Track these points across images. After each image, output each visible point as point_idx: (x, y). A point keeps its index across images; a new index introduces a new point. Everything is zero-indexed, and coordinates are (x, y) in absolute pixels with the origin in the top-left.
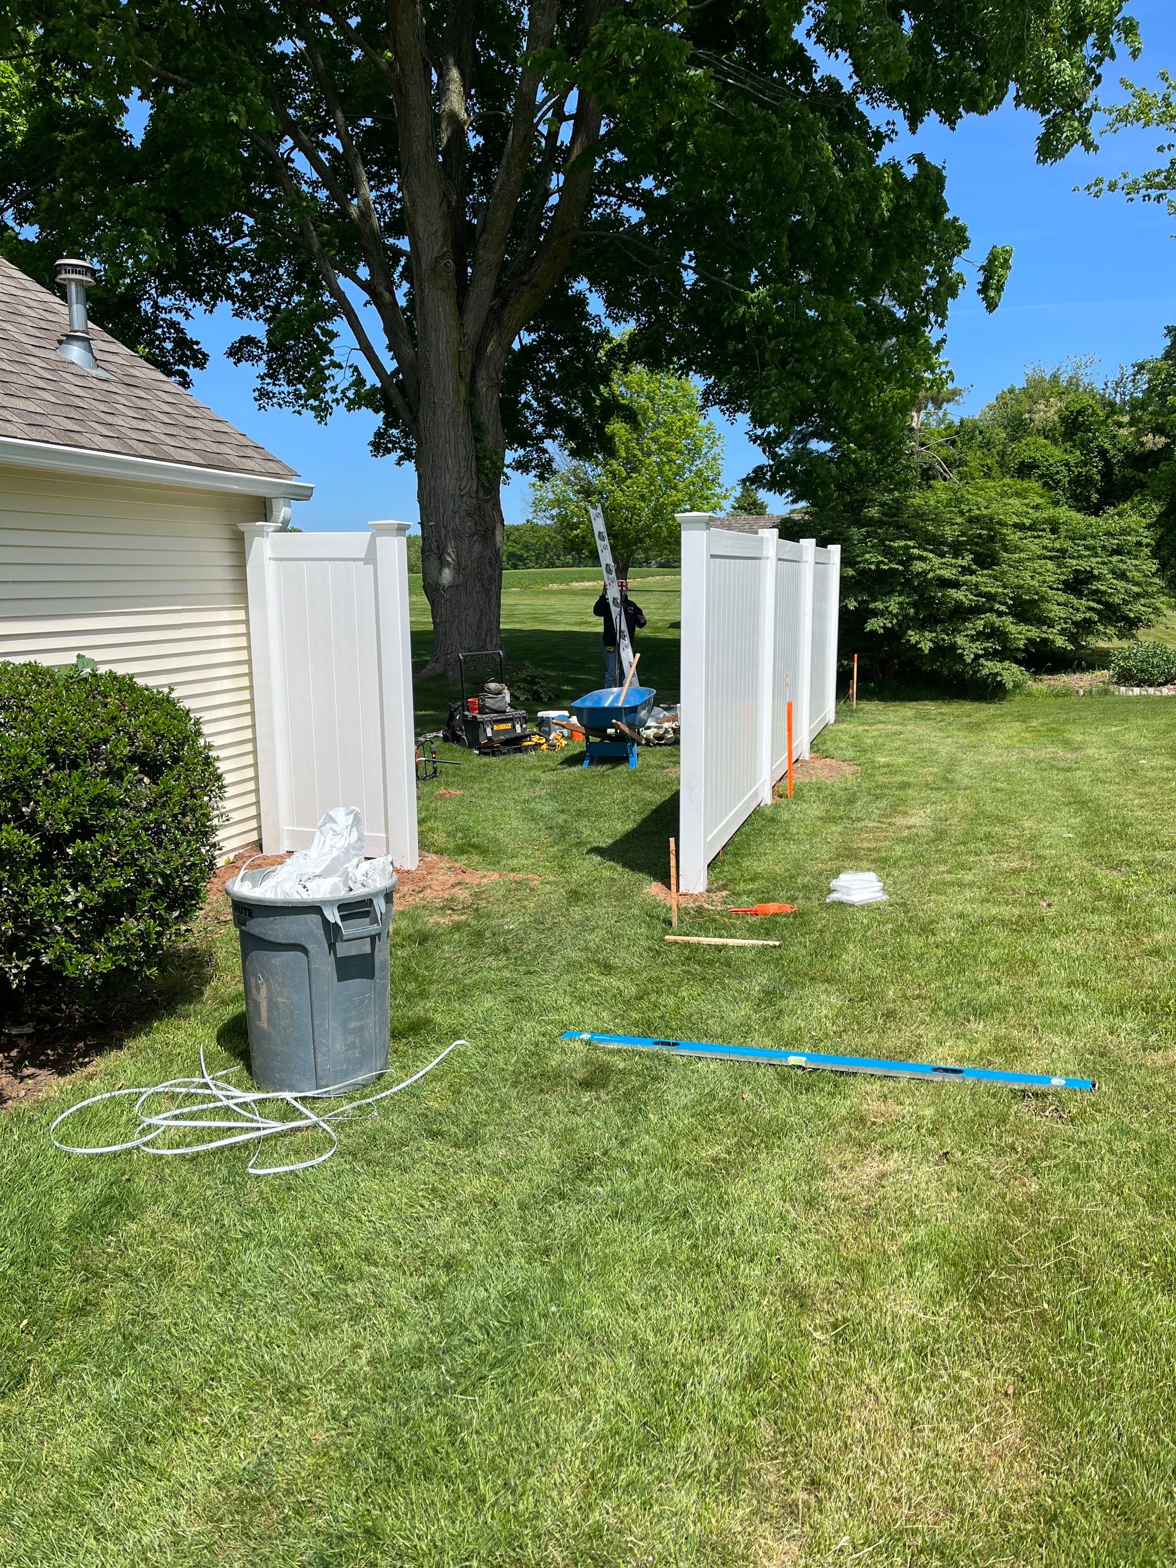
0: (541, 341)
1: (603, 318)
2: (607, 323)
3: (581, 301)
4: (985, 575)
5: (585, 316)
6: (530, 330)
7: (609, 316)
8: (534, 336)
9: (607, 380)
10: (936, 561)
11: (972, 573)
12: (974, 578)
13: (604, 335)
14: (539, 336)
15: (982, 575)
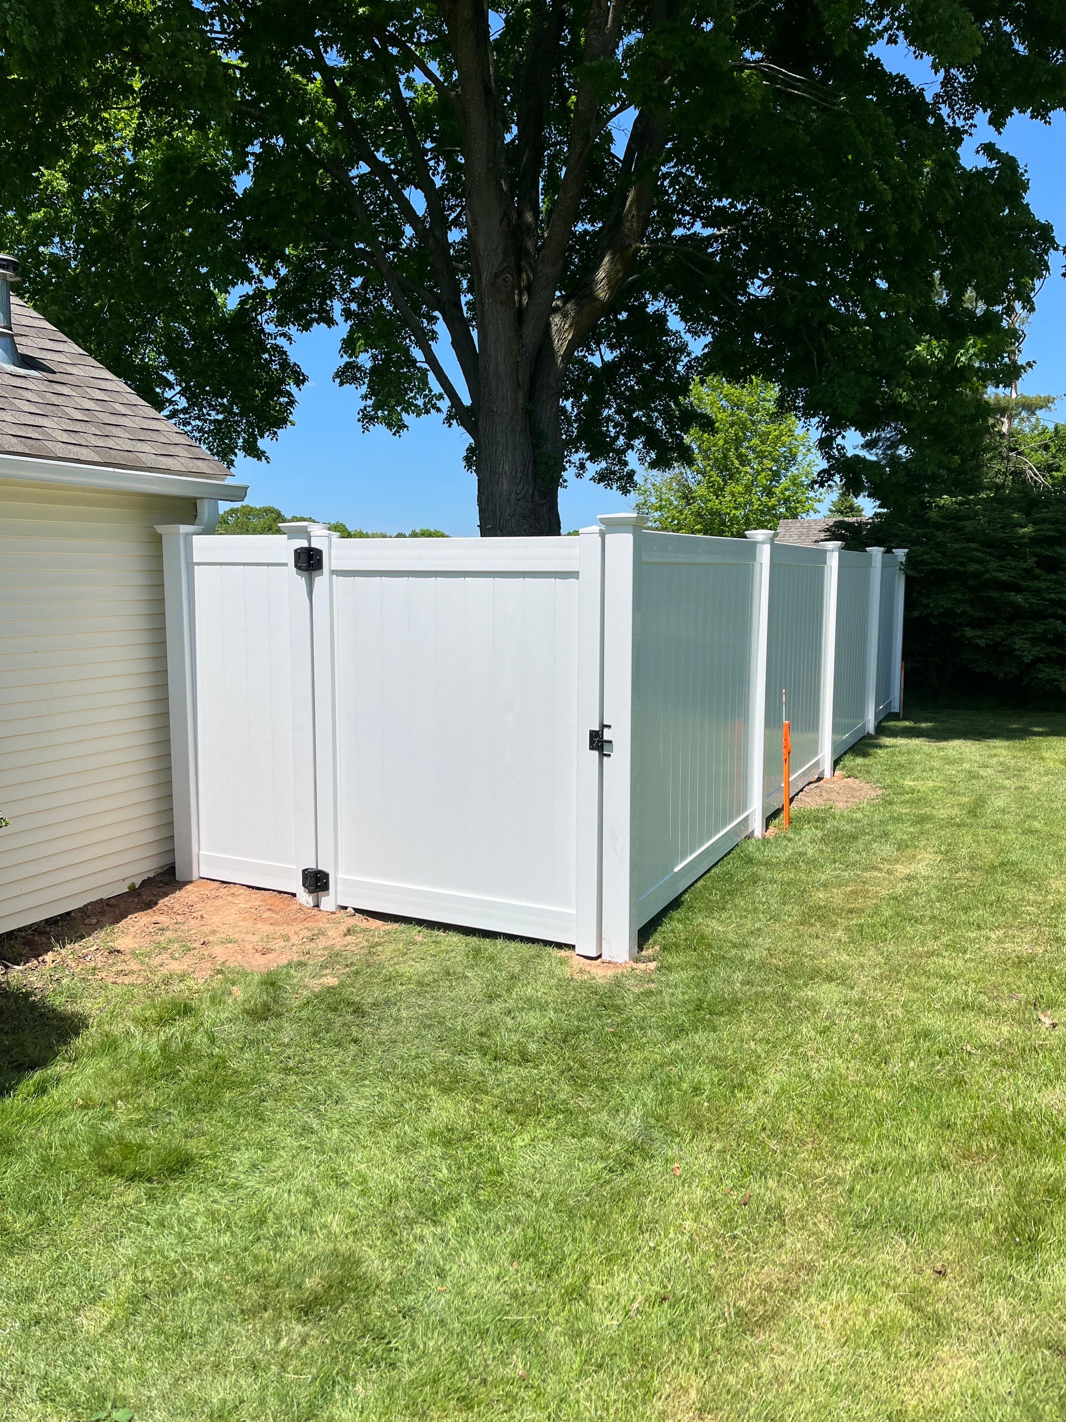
0: (622, 357)
1: (682, 334)
2: (687, 337)
3: (661, 318)
4: (1050, 581)
5: (667, 332)
6: (612, 347)
7: (689, 331)
8: (617, 353)
9: (685, 392)
10: (993, 564)
11: (1037, 578)
12: (1036, 584)
13: (683, 348)
14: (621, 352)
15: (1045, 580)
